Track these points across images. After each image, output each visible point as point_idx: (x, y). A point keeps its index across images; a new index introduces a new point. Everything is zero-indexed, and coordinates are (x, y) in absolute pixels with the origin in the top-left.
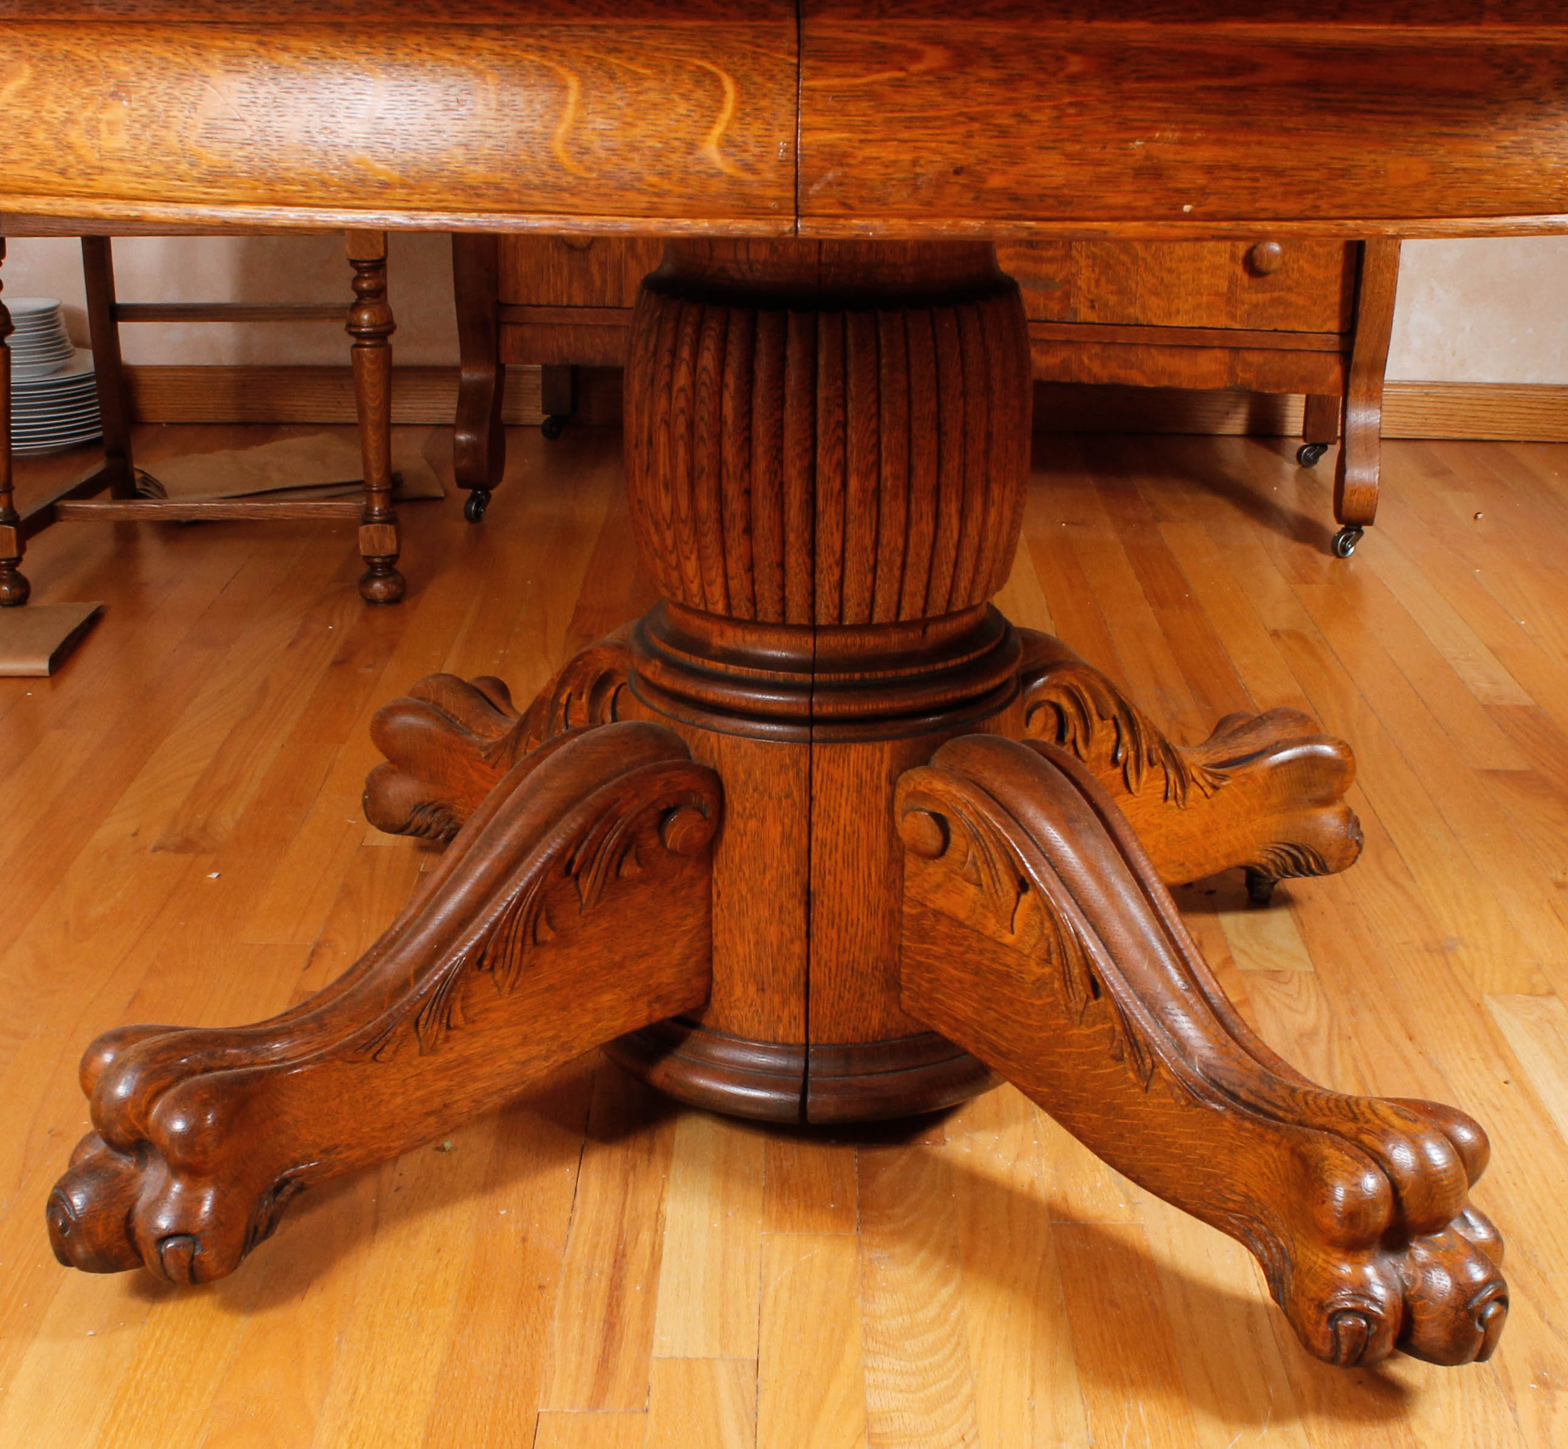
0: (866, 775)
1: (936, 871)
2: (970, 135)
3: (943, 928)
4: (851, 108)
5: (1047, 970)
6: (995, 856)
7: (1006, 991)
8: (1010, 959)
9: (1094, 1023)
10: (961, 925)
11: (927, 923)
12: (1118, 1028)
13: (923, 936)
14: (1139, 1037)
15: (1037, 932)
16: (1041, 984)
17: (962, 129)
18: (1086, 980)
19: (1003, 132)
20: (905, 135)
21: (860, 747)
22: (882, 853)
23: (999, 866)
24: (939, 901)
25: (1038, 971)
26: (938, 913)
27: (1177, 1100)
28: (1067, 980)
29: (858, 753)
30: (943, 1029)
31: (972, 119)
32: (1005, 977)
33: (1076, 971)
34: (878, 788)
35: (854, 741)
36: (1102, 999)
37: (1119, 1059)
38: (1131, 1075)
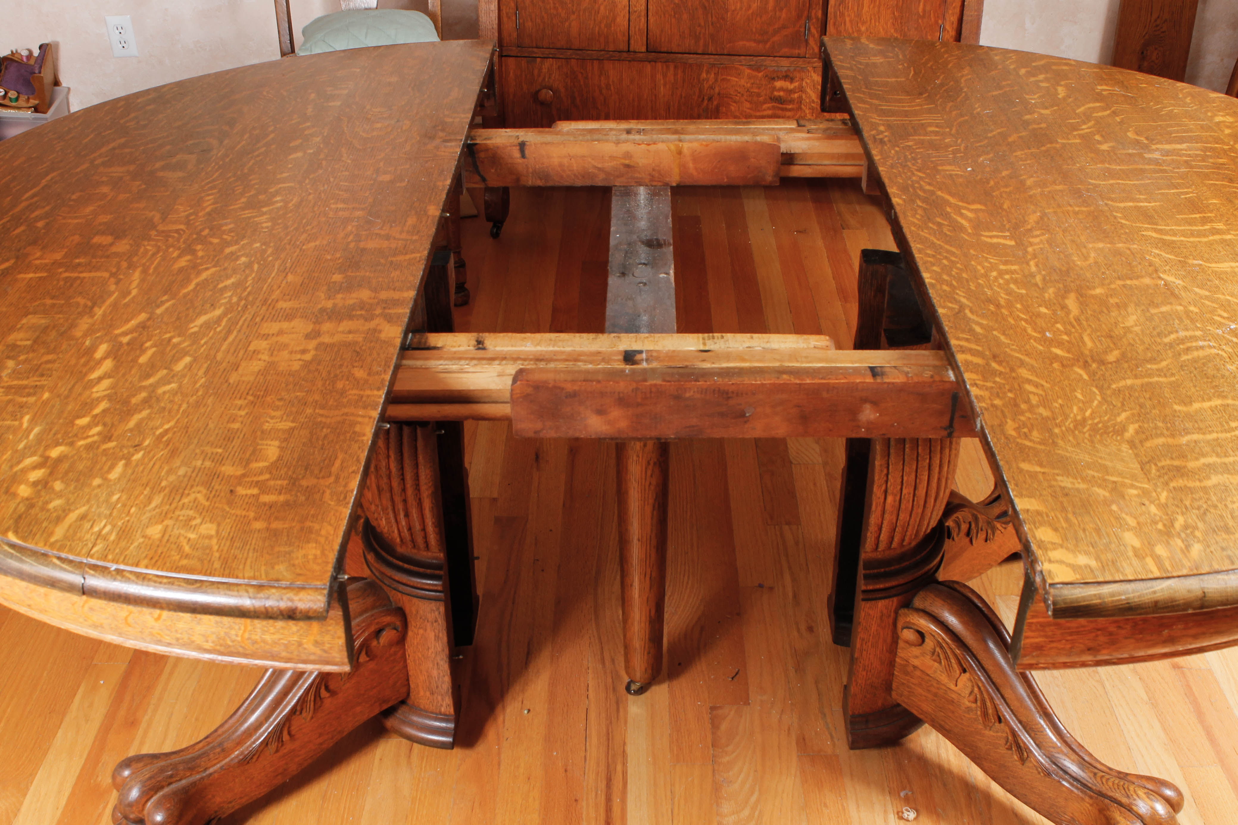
0: (885, 611)
1: (916, 651)
2: (1097, 636)
3: (918, 673)
4: (1047, 629)
5: (974, 705)
6: (951, 656)
7: (951, 707)
8: (954, 696)
9: (997, 732)
10: (928, 675)
11: (910, 669)
12: (1010, 738)
13: (906, 673)
14: (1022, 745)
15: (969, 690)
16: (969, 709)
17: (1094, 634)
18: (996, 717)
19: (1111, 634)
20: (1069, 638)
21: (883, 601)
22: (889, 640)
23: (953, 661)
24: (916, 662)
25: (968, 704)
26: (915, 667)
27: (1039, 773)
28: (985, 714)
29: (881, 604)
30: (915, 712)
31: (1098, 630)
32: (952, 702)
33: (990, 711)
34: (890, 616)
35: (881, 598)
36: (1002, 724)
37: (1010, 748)
38: (1015, 757)
